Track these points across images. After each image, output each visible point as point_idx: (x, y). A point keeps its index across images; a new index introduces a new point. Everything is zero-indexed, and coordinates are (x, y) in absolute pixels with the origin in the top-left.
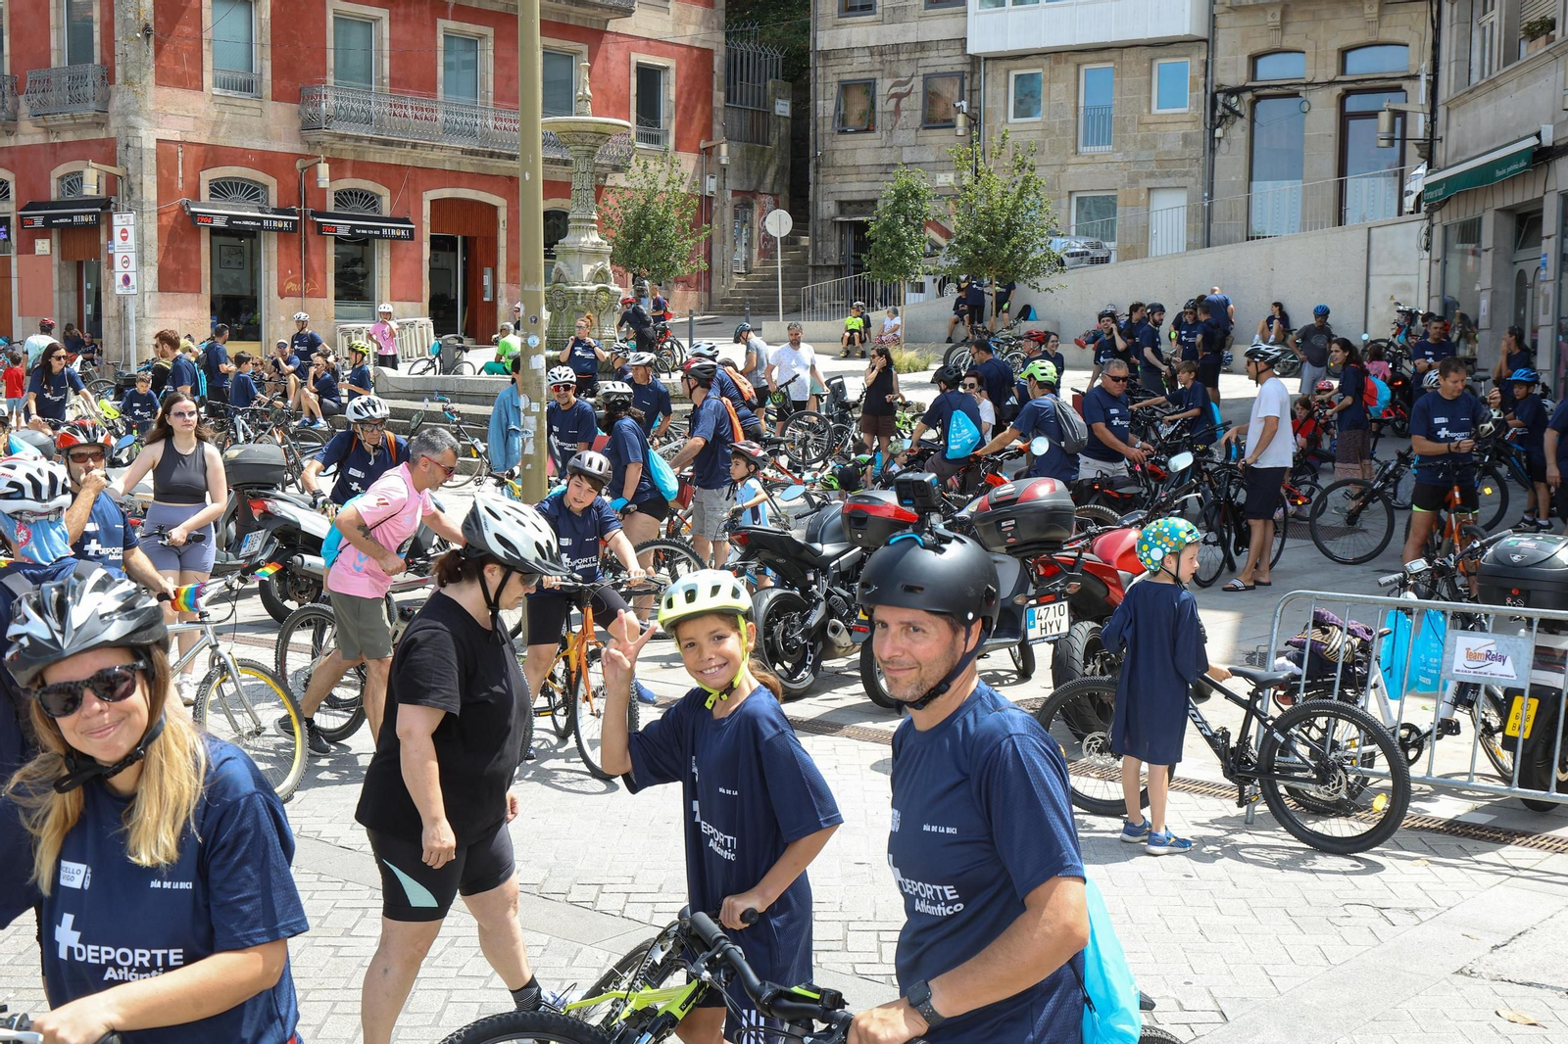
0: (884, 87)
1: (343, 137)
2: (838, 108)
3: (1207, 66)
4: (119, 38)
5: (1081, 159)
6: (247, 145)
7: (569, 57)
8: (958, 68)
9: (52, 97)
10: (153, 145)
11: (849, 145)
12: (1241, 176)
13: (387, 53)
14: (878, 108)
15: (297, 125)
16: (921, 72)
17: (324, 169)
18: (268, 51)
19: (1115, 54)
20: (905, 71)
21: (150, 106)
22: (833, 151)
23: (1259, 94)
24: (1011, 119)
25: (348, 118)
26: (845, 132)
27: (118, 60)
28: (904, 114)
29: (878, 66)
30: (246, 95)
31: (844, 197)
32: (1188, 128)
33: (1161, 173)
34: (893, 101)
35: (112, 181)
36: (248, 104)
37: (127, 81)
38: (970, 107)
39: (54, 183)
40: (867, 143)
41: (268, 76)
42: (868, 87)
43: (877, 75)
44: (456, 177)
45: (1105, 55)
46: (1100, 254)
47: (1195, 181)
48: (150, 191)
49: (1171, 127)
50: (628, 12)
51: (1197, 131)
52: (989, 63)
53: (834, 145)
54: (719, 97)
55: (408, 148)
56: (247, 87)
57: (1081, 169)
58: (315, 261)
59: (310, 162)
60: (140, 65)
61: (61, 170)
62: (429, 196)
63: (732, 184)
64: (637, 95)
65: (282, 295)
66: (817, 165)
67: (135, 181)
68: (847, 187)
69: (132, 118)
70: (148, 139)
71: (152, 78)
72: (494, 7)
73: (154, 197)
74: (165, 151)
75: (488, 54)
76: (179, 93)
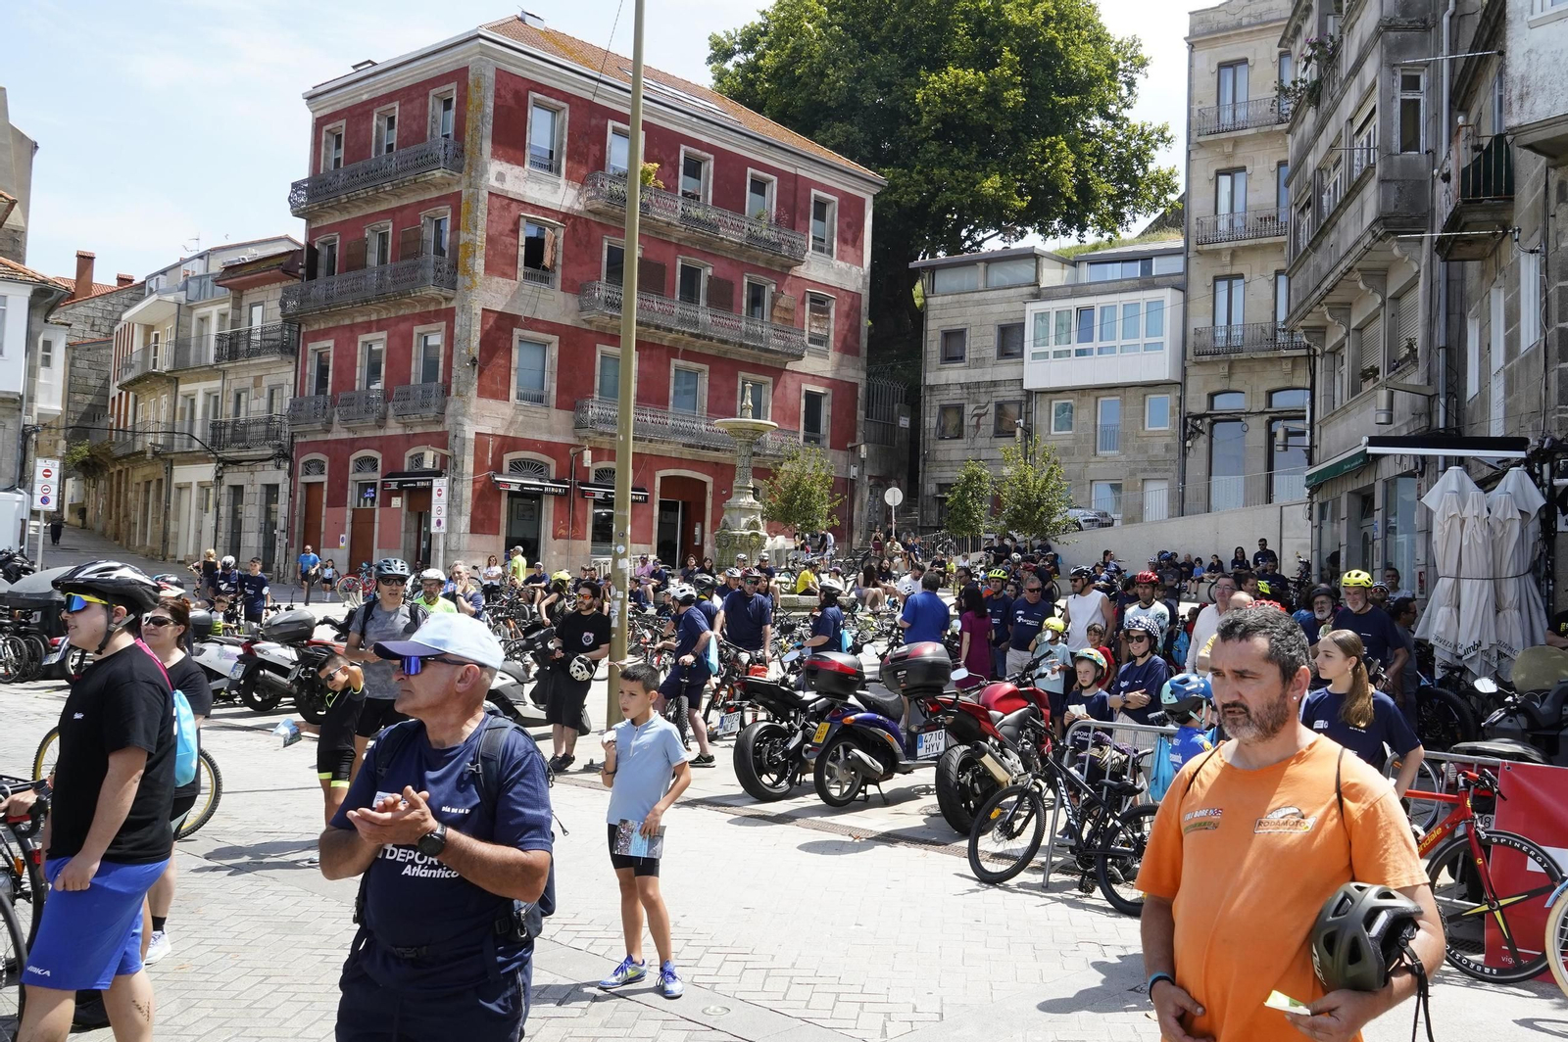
0: (969, 409)
1: (602, 434)
2: (939, 423)
3: (1181, 400)
4: (455, 366)
5: (1098, 459)
6: (537, 437)
7: (760, 386)
8: (1018, 398)
9: (410, 404)
10: (473, 436)
11: (946, 447)
12: (1203, 472)
13: (635, 380)
14: (965, 423)
15: (571, 425)
16: (994, 400)
17: (588, 455)
18: (555, 376)
19: (1121, 391)
20: (984, 399)
21: (473, 410)
22: (935, 451)
23: (1215, 419)
24: (1053, 432)
25: (606, 422)
26: (943, 438)
27: (453, 380)
28: (982, 427)
29: (965, 396)
30: (539, 405)
31: (942, 481)
32: (1168, 440)
33: (1151, 469)
34: (976, 419)
35: (444, 458)
36: (539, 410)
37: (459, 394)
38: (1026, 423)
39: (406, 460)
40: (958, 446)
41: (554, 393)
42: (959, 409)
43: (965, 401)
44: (679, 462)
45: (1114, 392)
46: (1106, 521)
47: (1173, 474)
48: (469, 466)
49: (1157, 439)
50: (800, 357)
51: (1175, 442)
52: (1038, 396)
53: (936, 447)
54: (861, 414)
55: (646, 442)
56: (539, 399)
57: (1099, 466)
58: (579, 516)
59: (580, 449)
60: (468, 384)
61: (412, 452)
62: (659, 474)
63: (868, 472)
64: (805, 411)
65: (555, 537)
66: (925, 460)
67: (457, 459)
68: (944, 475)
69: (460, 418)
70: (470, 431)
71: (475, 392)
72: (712, 352)
73: (471, 470)
74: (481, 440)
75: (704, 383)
76: (493, 403)
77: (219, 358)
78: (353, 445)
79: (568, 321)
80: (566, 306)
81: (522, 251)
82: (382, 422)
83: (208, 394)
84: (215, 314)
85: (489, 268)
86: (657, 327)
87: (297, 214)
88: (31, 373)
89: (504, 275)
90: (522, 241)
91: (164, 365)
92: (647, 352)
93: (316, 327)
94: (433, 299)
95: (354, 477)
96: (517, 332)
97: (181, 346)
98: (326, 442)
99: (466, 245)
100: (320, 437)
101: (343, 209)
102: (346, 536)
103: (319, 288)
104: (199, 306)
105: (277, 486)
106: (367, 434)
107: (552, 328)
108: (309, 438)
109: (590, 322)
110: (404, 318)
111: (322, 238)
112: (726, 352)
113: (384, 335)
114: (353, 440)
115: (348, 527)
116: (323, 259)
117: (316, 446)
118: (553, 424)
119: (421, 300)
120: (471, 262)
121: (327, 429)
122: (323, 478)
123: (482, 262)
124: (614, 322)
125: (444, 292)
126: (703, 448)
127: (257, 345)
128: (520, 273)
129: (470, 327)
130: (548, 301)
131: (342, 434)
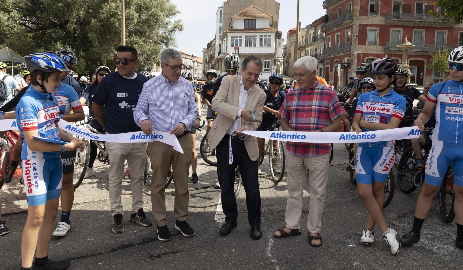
1: (392, 50)
4: (353, 38)
6: (374, 53)
7: (443, 33)
9: (344, 48)
10: (357, 54)
13: (402, 36)
15: (383, 49)
18: (379, 38)
25: (392, 48)
27: (352, 42)
30: (374, 45)
36: (374, 47)
37: (353, 45)
39: (344, 61)
41: (378, 42)
44: (415, 56)
56: (375, 44)
59: (384, 55)
60: (356, 42)
61: (344, 59)
62: (409, 60)
64: (460, 39)
67: (353, 60)
69: (354, 50)
70: (356, 53)
71: (357, 44)
72: (426, 26)
73: (356, 62)
74: (359, 55)
75: (424, 34)
76: (362, 46)
77: (313, 42)
78: (334, 58)
79: (382, 24)
80: (381, 20)
81: (369, 8)
82: (339, 53)
83: (311, 50)
84: (312, 32)
85: (361, 14)
86: (408, 21)
87: (324, 8)
89: (364, 15)
90: (369, 6)
91: (303, 44)
92: (406, 28)
93: (328, 33)
94: (349, 23)
95: (334, 65)
96: (368, 28)
97: (307, 40)
99: (355, 10)
100: (329, 57)
101: (332, 6)
102: (333, 78)
103: (330, 23)
104: (309, 31)
105: (322, 68)
106: (337, 55)
107: (377, 26)
108: (327, 57)
109: (388, 23)
110: (343, 29)
111: (329, 13)
112: (431, 25)
113: (340, 33)
114: (334, 57)
115: (333, 76)
116: (329, 18)
117: (328, 59)
118: (378, 49)
119: (347, 24)
120: (356, 13)
121: (330, 55)
122: (329, 66)
123: (359, 13)
124: (395, 22)
125: (351, 21)
126: (422, 52)
127: (319, 38)
128: (369, 14)
129: (356, 29)
130: (377, 19)
131: (332, 56)
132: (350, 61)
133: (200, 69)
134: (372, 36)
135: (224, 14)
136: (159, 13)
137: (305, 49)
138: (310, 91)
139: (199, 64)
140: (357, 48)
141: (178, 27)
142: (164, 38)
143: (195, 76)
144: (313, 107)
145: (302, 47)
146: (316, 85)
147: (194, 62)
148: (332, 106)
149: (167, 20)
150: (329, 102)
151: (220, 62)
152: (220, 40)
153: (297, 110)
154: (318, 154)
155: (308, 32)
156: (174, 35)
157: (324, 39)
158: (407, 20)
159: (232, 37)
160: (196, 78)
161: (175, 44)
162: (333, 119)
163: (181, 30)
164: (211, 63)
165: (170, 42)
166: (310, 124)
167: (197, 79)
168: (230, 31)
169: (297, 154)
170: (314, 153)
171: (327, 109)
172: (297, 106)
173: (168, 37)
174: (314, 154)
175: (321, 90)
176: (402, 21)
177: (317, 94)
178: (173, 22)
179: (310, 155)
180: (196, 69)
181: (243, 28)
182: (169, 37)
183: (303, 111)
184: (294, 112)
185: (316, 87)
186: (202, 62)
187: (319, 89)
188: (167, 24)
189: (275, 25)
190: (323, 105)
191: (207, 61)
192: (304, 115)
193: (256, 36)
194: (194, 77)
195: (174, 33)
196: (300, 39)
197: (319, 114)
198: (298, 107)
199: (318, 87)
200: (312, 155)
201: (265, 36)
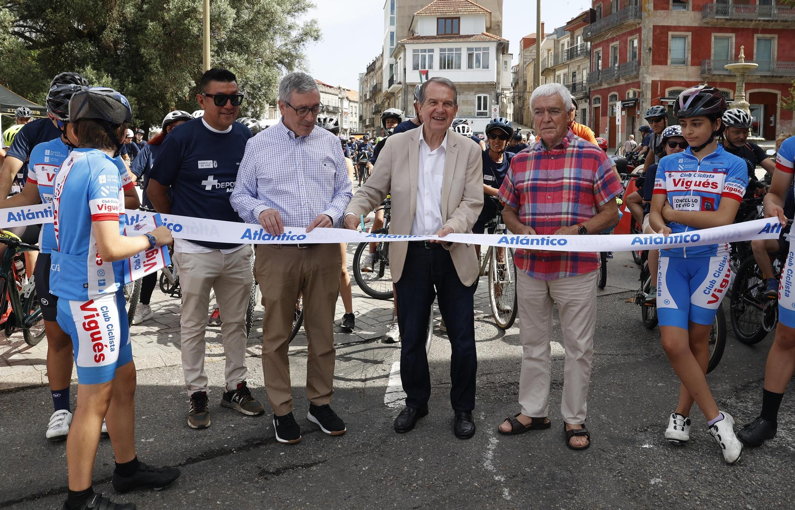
1: (714, 75)
4: (642, 52)
6: (682, 80)
9: (627, 71)
10: (651, 82)
13: (734, 47)
15: (700, 72)
18: (690, 51)
25: (717, 69)
27: (642, 59)
30: (683, 65)
35: (639, 93)
36: (683, 68)
37: (644, 64)
39: (626, 95)
41: (690, 59)
44: (760, 85)
48: (649, 95)
56: (684, 62)
60: (648, 60)
61: (628, 91)
62: (748, 92)
67: (644, 93)
69: (645, 75)
70: (649, 80)
71: (651, 63)
72: (779, 28)
73: (650, 97)
74: (654, 83)
75: (775, 44)
76: (659, 67)
77: (568, 59)
78: (609, 90)
79: (696, 25)
80: (695, 17)
82: (617, 81)
83: (564, 75)
84: (566, 40)
85: (656, 7)
86: (744, 20)
88: (498, 73)
89: (663, 9)
91: (550, 63)
92: (740, 33)
93: (596, 42)
94: (634, 24)
95: (609, 103)
96: (670, 33)
97: (556, 56)
98: (600, 90)
100: (598, 88)
102: (607, 128)
103: (598, 24)
104: (561, 40)
105: (586, 109)
106: (614, 85)
107: (687, 29)
108: (595, 89)
109: (708, 23)
110: (624, 34)
111: (597, 5)
113: (618, 42)
114: (609, 88)
115: (608, 125)
116: (598, 14)
117: (597, 92)
118: (689, 73)
119: (630, 26)
120: (647, 5)
121: (600, 85)
122: (600, 105)
123: (652, 5)
124: (720, 21)
125: (638, 20)
126: (773, 77)
127: (579, 52)
128: (671, 7)
129: (648, 35)
130: (686, 17)
131: (605, 86)
132: (639, 96)
133: (353, 113)
134: (678, 48)
135: (399, 7)
136: (275, 8)
137: (553, 74)
138: (558, 151)
139: (351, 104)
140: (650, 71)
141: (311, 33)
142: (283, 54)
143: (345, 127)
144: (565, 181)
145: (548, 69)
146: (568, 138)
147: (342, 99)
148: (600, 179)
149: (289, 20)
150: (595, 171)
151: (392, 100)
152: (391, 57)
153: (534, 189)
154: (576, 272)
155: (559, 41)
156: (304, 49)
157: (588, 54)
158: (742, 18)
159: (414, 51)
160: (346, 130)
161: (305, 66)
162: (602, 203)
163: (316, 39)
164: (375, 102)
165: (296, 62)
166: (561, 213)
167: (348, 132)
168: (411, 39)
169: (535, 274)
170: (568, 270)
171: (591, 184)
172: (533, 180)
173: (292, 53)
174: (568, 273)
175: (578, 149)
176: (734, 20)
177: (572, 157)
178: (302, 25)
179: (562, 274)
180: (345, 113)
181: (435, 34)
182: (294, 53)
183: (546, 189)
184: (529, 192)
185: (568, 143)
186: (358, 100)
187: (574, 147)
188: (290, 27)
189: (496, 28)
190: (582, 177)
191: (368, 98)
192: (549, 197)
193: (460, 49)
194: (342, 128)
195: (303, 45)
196: (544, 54)
197: (575, 194)
198: (535, 182)
199: (572, 144)
200: (566, 274)
201: (477, 49)
